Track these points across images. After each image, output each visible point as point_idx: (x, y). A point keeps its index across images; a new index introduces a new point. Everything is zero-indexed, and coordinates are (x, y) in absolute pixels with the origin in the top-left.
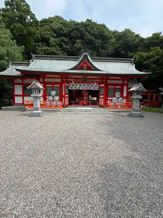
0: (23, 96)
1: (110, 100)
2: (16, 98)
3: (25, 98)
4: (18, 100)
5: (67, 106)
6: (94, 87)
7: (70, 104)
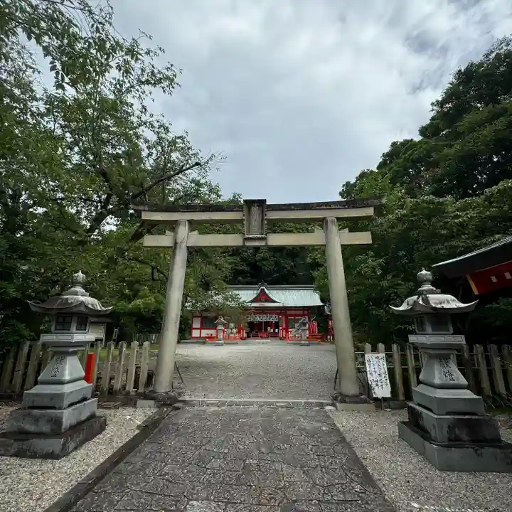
0: (201, 329)
1: (291, 332)
2: (194, 331)
3: (202, 331)
4: (195, 333)
5: (245, 339)
6: (273, 319)
7: (248, 337)
